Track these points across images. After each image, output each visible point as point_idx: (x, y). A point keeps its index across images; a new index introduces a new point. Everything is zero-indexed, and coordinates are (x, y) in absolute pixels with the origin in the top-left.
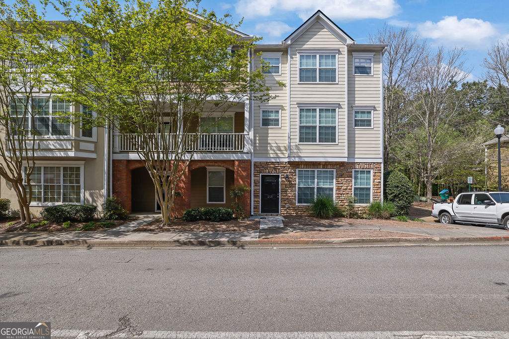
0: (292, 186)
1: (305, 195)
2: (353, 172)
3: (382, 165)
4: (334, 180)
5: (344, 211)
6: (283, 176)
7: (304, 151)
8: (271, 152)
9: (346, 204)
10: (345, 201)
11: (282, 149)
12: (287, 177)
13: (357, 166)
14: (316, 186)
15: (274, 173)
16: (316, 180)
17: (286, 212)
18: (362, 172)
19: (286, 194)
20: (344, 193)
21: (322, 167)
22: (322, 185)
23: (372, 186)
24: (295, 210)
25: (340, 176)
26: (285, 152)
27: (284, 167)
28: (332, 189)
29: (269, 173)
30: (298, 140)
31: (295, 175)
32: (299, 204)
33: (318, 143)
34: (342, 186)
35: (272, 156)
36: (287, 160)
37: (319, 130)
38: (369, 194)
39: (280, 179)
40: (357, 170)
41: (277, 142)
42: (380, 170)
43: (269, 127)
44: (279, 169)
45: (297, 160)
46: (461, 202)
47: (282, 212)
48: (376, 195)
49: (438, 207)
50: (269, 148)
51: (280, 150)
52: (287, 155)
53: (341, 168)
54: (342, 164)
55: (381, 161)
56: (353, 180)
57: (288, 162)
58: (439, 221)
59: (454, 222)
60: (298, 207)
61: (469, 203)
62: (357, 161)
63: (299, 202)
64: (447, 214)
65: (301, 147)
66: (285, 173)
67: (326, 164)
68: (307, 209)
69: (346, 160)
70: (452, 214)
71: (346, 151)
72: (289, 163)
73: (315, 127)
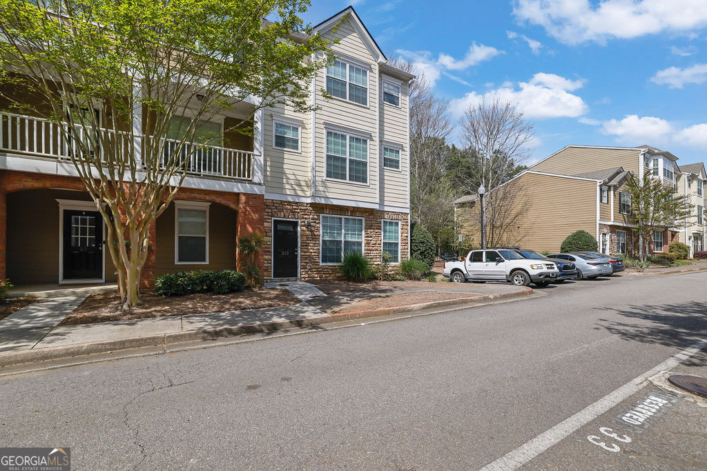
0: (315, 237)
1: (330, 251)
2: (382, 222)
3: (409, 216)
4: (363, 232)
5: (377, 272)
6: (303, 224)
7: (332, 190)
8: (287, 186)
9: (375, 263)
10: (374, 259)
11: (303, 183)
12: (308, 226)
13: (386, 216)
14: (343, 239)
15: (292, 218)
16: (343, 231)
17: (307, 276)
18: (391, 223)
19: (307, 249)
20: (373, 249)
21: (349, 214)
22: (349, 239)
23: (400, 241)
24: (318, 272)
25: (369, 227)
26: (306, 188)
27: (306, 210)
28: (360, 244)
29: (285, 217)
30: (324, 174)
31: (319, 223)
32: (323, 264)
33: (347, 181)
34: (371, 240)
35: (288, 192)
36: (309, 201)
37: (350, 165)
38: (397, 251)
39: (299, 229)
40: (386, 220)
41: (296, 173)
42: (407, 222)
43: (285, 149)
44: (298, 213)
45: (323, 201)
46: (473, 259)
47: (302, 276)
48: (404, 253)
49: (450, 266)
50: (285, 181)
51: (299, 185)
52: (308, 194)
53: (371, 217)
54: (370, 212)
55: (408, 211)
56: (382, 232)
57: (310, 203)
58: (451, 281)
59: (466, 281)
60: (323, 268)
61: (481, 260)
62: (386, 209)
63: (323, 262)
64: (460, 273)
65: (329, 184)
66: (306, 219)
67: (355, 211)
68: (334, 269)
69: (377, 207)
70: (465, 272)
71: (377, 196)
72: (312, 205)
73: (345, 160)
